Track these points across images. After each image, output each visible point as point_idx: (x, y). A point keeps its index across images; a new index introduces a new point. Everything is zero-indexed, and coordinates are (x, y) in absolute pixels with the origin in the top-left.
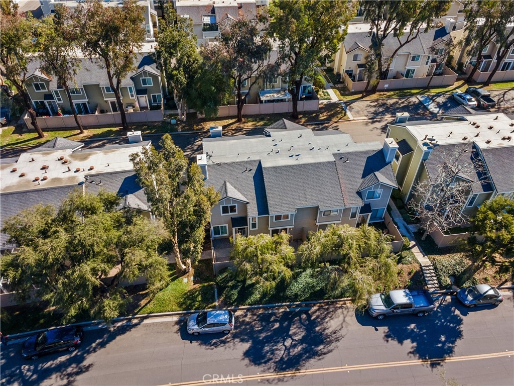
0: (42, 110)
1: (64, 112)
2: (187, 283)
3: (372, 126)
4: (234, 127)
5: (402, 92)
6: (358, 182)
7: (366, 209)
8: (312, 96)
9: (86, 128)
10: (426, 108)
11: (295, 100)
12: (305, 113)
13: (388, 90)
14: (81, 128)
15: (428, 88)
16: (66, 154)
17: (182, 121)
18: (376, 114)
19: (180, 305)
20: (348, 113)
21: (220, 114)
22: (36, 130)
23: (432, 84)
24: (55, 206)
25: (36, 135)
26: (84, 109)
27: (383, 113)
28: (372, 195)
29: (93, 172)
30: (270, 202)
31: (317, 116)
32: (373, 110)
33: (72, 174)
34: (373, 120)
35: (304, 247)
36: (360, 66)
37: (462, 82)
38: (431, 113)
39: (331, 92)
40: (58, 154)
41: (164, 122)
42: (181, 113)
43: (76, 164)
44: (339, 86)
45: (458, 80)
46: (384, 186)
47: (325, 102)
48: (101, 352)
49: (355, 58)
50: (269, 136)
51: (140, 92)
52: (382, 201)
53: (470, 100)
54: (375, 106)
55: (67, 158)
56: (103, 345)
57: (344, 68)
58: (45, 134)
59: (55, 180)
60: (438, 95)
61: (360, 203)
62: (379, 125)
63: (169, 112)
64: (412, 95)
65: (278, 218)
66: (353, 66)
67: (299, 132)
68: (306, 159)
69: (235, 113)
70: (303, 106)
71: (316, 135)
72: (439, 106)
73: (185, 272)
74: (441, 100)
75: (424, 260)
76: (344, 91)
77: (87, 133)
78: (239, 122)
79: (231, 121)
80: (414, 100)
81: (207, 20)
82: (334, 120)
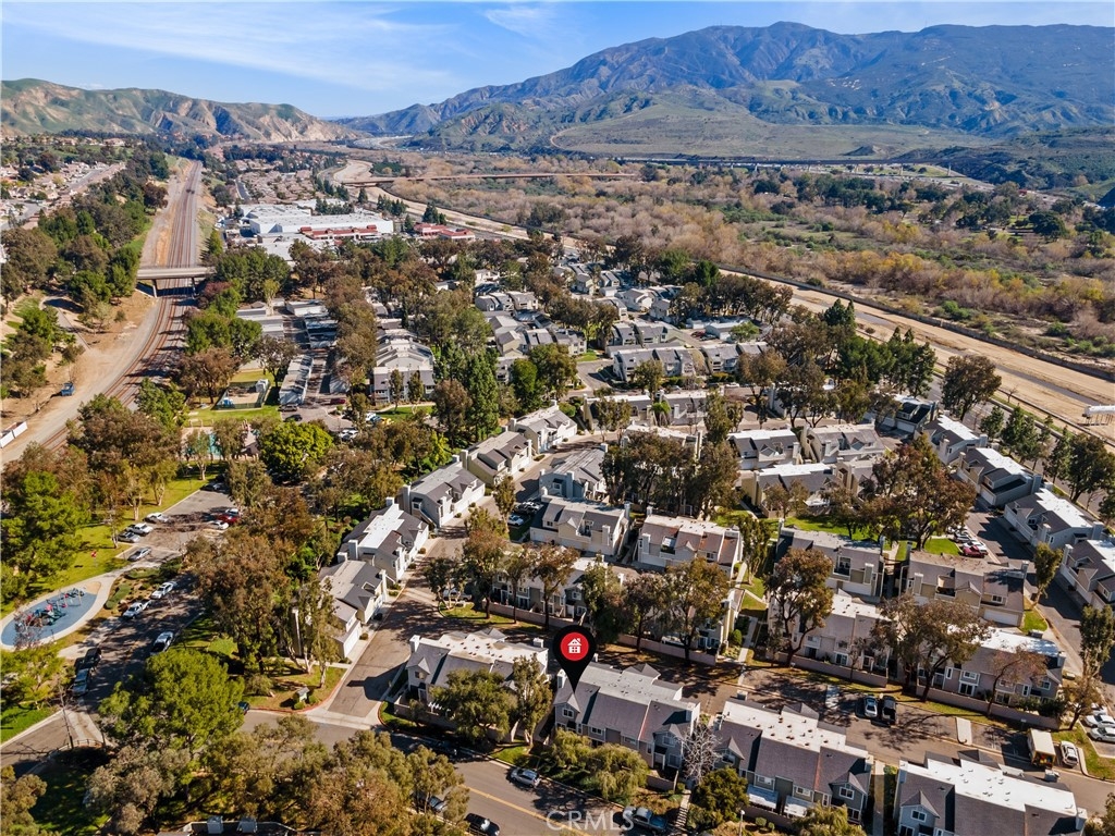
0: (496, 597)
1: (510, 603)
2: (526, 751)
4: (630, 655)
5: (818, 676)
9: (520, 620)
10: (824, 700)
11: (688, 647)
13: (804, 669)
14: (515, 618)
15: (852, 681)
16: (492, 641)
18: (768, 687)
19: (515, 760)
20: (741, 677)
22: (485, 611)
23: (859, 678)
24: (473, 671)
25: (484, 615)
26: (525, 605)
27: (774, 689)
29: (501, 659)
31: (710, 670)
32: (767, 682)
33: (489, 656)
34: (759, 692)
37: (897, 688)
38: (824, 707)
39: (745, 651)
40: (488, 640)
43: (495, 651)
44: (760, 648)
45: (894, 683)
46: (674, 736)
47: (728, 659)
48: (463, 764)
51: (570, 602)
54: (774, 680)
55: (491, 645)
56: (466, 762)
58: (491, 616)
59: (480, 657)
65: (591, 728)
72: (841, 702)
73: (527, 745)
74: (850, 697)
75: (686, 805)
76: (759, 656)
77: (518, 624)
78: (637, 653)
79: (631, 650)
80: (822, 687)
81: (667, 542)
82: (721, 679)
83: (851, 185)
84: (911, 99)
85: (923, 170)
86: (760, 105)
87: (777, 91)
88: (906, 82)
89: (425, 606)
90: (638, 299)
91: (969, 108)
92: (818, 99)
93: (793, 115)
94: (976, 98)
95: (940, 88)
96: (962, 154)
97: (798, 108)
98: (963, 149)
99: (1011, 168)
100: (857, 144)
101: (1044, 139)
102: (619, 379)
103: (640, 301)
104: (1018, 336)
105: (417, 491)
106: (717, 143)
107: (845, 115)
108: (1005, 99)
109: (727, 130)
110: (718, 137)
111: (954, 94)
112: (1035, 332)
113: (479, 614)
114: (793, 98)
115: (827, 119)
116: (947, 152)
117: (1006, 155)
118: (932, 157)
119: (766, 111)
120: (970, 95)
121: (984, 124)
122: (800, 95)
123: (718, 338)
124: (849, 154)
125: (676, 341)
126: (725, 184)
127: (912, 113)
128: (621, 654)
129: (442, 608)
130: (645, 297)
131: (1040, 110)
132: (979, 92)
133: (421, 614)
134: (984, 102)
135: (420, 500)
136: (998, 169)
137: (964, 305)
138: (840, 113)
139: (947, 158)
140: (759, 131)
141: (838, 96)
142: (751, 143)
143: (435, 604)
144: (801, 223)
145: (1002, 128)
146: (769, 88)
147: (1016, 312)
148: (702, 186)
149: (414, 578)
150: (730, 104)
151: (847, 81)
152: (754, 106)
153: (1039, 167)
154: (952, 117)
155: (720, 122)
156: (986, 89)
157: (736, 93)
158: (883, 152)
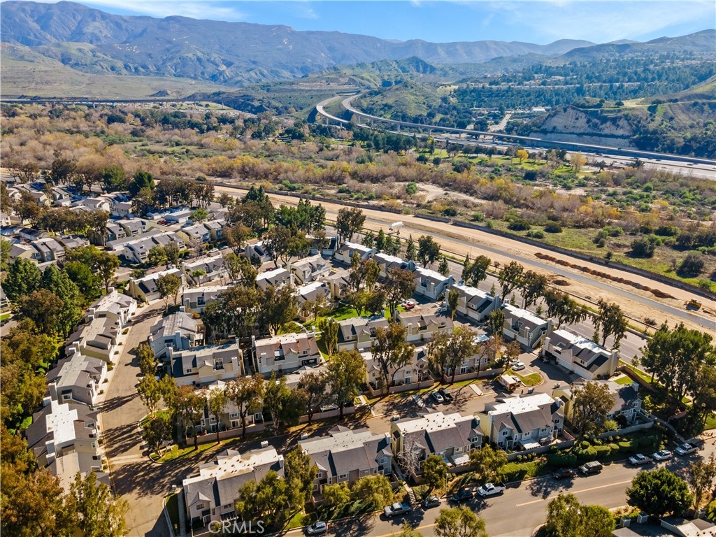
1: (208, 432)
2: (303, 514)
3: (385, 419)
4: (307, 428)
5: (404, 394)
6: (375, 455)
7: (381, 468)
8: (350, 404)
9: (222, 439)
10: (416, 404)
11: (341, 407)
12: (347, 415)
13: (395, 393)
14: (219, 440)
15: (418, 389)
16: (238, 457)
17: (276, 429)
18: (388, 411)
19: (302, 524)
20: (372, 412)
21: (300, 421)
22: (194, 445)
23: (421, 386)
25: (194, 448)
27: (391, 410)
28: (382, 461)
29: (256, 465)
30: (337, 469)
31: (355, 415)
32: (386, 408)
33: (246, 467)
34: (386, 415)
35: (354, 486)
36: (377, 379)
37: (438, 383)
38: (419, 407)
39: (361, 397)
40: (234, 458)
41: (265, 431)
42: (275, 424)
44: (366, 392)
45: (435, 382)
46: (387, 456)
47: (358, 406)
49: (374, 375)
50: (331, 436)
52: (388, 464)
53: (440, 398)
54: (387, 405)
57: (368, 381)
58: (199, 447)
60: (424, 394)
61: (377, 466)
62: (389, 418)
63: (267, 423)
64: (409, 395)
65: (341, 476)
66: (373, 379)
67: (346, 433)
68: (351, 447)
69: (307, 419)
70: (346, 410)
71: (354, 433)
72: (424, 401)
73: (301, 510)
74: (425, 397)
75: (409, 489)
76: (370, 396)
77: (222, 443)
78: (309, 425)
79: (305, 425)
80: (410, 398)
81: (277, 354)
82: (364, 418)
83: (176, 115)
84: (175, 61)
85: (207, 106)
86: (70, 59)
87: (80, 50)
88: (168, 50)
89: (140, 465)
90: (98, 205)
91: (210, 69)
92: (113, 57)
93: (100, 68)
94: (212, 62)
95: (190, 55)
96: (224, 96)
97: (102, 63)
98: (224, 93)
99: (257, 104)
100: (155, 89)
101: (263, 87)
102: (135, 263)
103: (100, 206)
104: (328, 195)
105: (64, 385)
106: (48, 87)
107: (136, 69)
108: (229, 64)
109: (54, 78)
110: (47, 83)
111: (199, 59)
112: (333, 192)
113: (187, 450)
114: (94, 56)
115: (124, 71)
116: (214, 94)
117: (250, 96)
118: (207, 97)
119: (77, 64)
120: (208, 60)
121: (222, 78)
122: (98, 54)
123: (177, 222)
124: (153, 95)
125: (154, 229)
126: (80, 117)
127: (178, 70)
128: (301, 430)
129: (155, 459)
130: (103, 203)
131: (248, 71)
132: (212, 59)
133: (142, 470)
134: (217, 65)
135: (69, 391)
136: (249, 104)
137: (292, 182)
138: (132, 68)
139: (217, 97)
140: (80, 79)
141: (126, 56)
142: (77, 88)
143: (146, 459)
144: (157, 142)
145: (233, 81)
146: (73, 48)
147: (317, 183)
148: (61, 119)
149: (109, 450)
150: (45, 58)
151: (129, 46)
152: (65, 60)
153: (270, 103)
154: (203, 73)
155: (46, 71)
156: (215, 57)
157: (47, 50)
158: (174, 94)
